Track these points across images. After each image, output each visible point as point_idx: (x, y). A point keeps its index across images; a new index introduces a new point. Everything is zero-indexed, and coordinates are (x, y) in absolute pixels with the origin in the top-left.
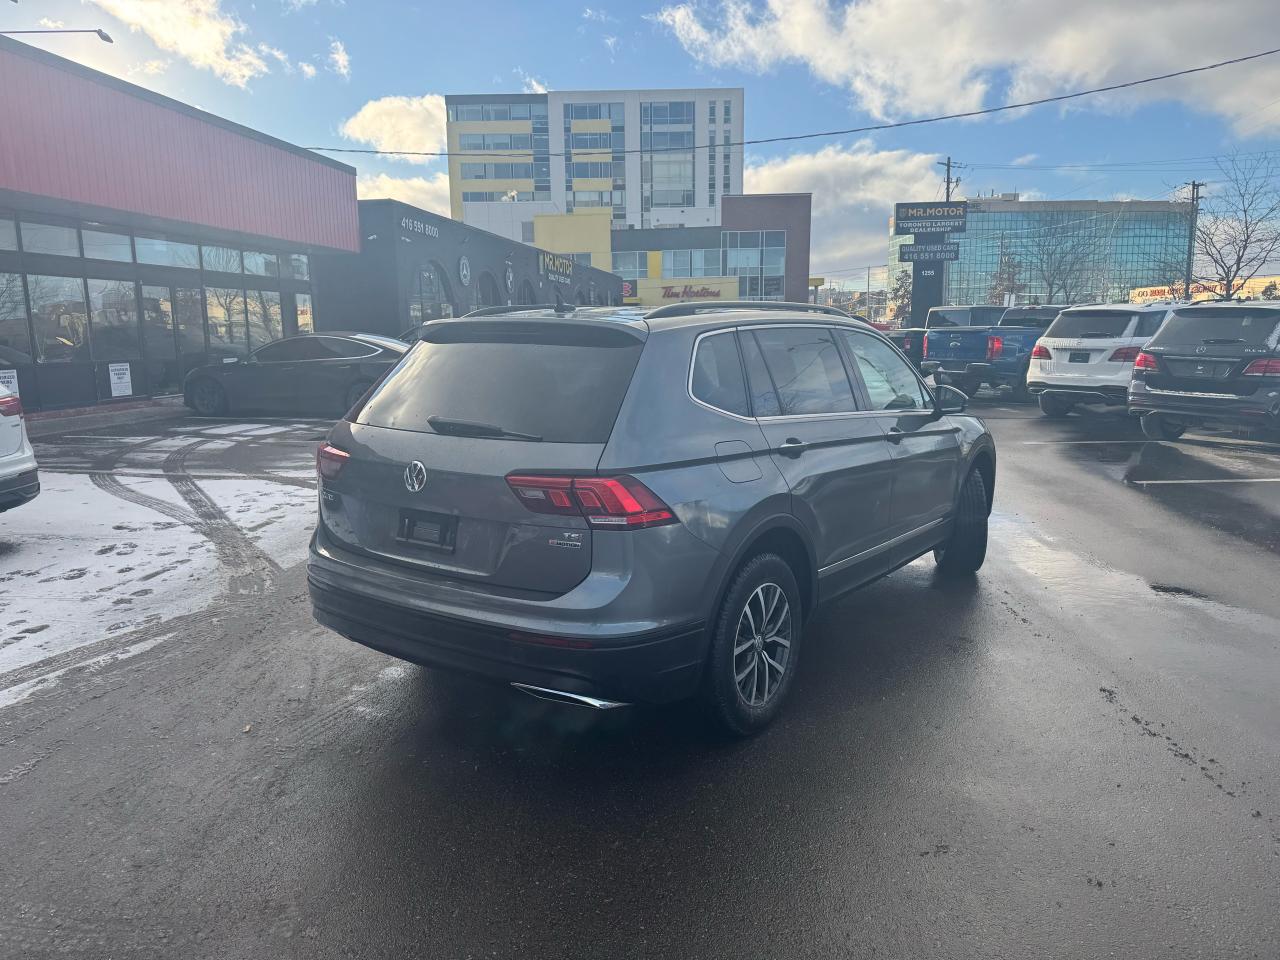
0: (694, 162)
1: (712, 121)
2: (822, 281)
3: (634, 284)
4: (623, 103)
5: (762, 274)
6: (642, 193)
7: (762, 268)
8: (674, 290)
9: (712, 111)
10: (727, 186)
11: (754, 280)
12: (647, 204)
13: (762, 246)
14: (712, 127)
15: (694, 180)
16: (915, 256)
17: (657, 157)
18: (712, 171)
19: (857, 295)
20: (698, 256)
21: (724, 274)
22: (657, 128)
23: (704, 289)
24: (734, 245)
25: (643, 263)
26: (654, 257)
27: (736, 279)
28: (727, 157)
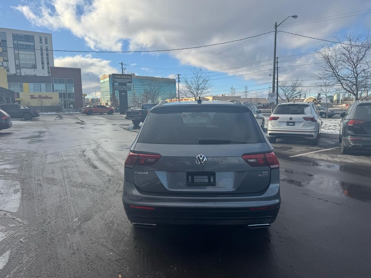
0: (35, 55)
1: (41, 43)
2: (86, 95)
3: (18, 94)
4: (5, 33)
5: (66, 91)
6: (15, 63)
7: (66, 90)
8: (35, 96)
9: (41, 40)
10: (48, 64)
11: (64, 94)
12: (18, 67)
13: (66, 83)
14: (41, 45)
15: (36, 61)
16: (119, 89)
17: (20, 52)
18: (42, 58)
19: (90, 100)
20: (43, 85)
21: (53, 91)
22: (20, 42)
23: (46, 96)
24: (56, 83)
25: (21, 86)
26: (25, 85)
27: (58, 93)
28: (47, 55)
